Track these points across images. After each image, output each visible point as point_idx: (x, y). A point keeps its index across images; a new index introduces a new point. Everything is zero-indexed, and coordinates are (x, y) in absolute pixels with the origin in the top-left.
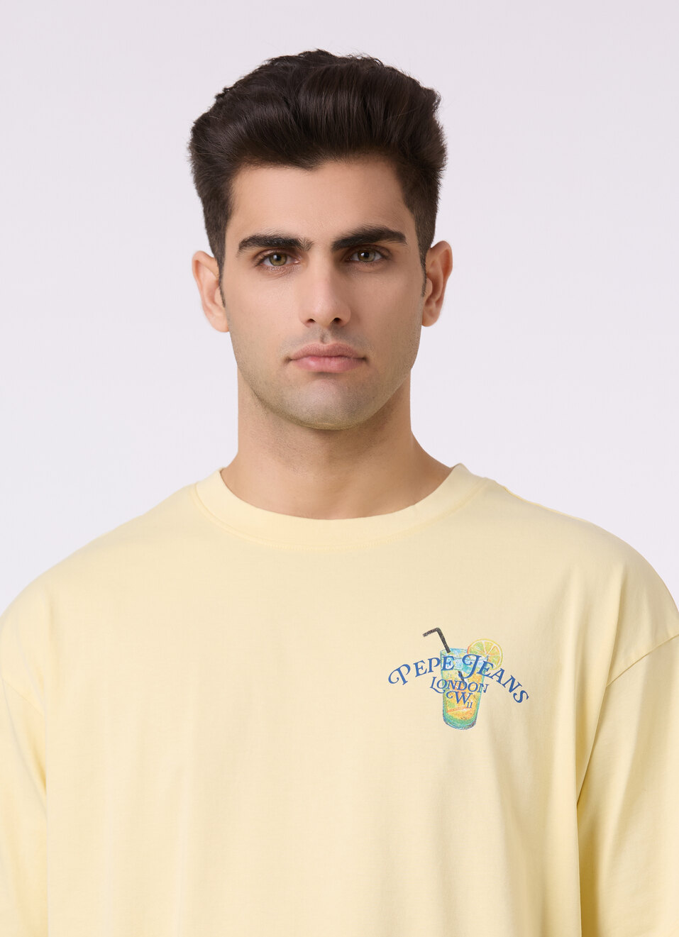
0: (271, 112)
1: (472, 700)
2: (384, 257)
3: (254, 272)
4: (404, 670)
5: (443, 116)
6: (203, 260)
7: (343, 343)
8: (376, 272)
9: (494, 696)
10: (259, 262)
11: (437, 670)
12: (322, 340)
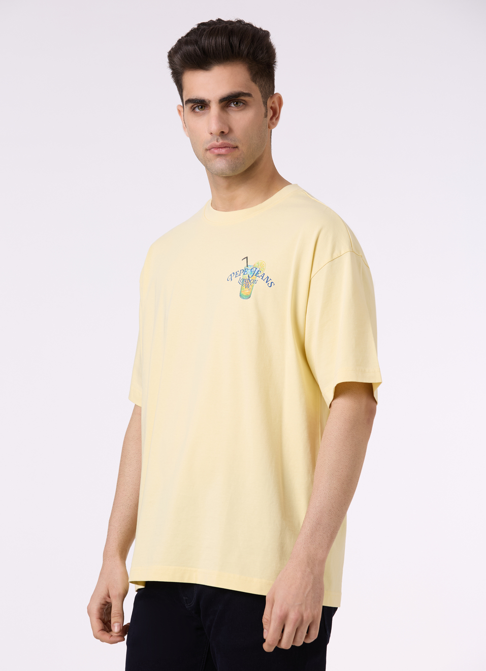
1: (251, 287)
2: (244, 104)
3: (192, 113)
10: (193, 110)
11: (242, 274)
12: (217, 141)
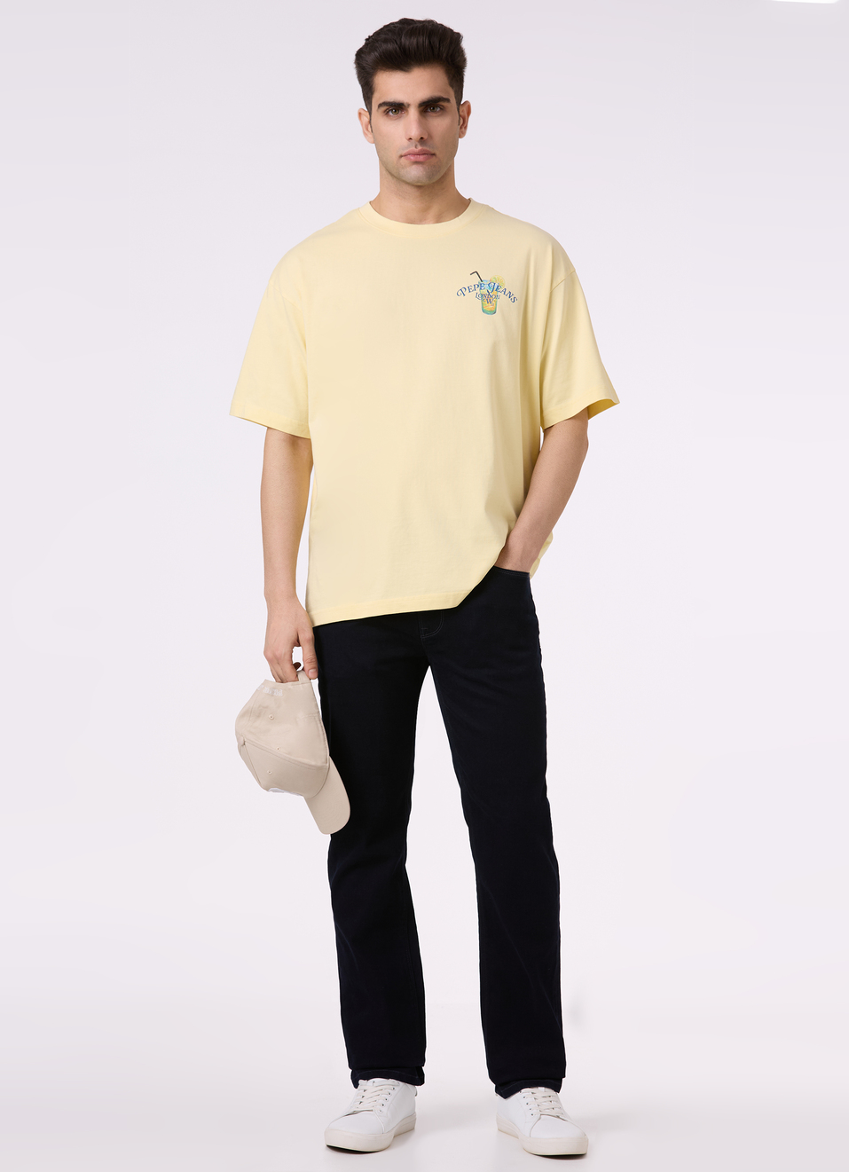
0: (390, 46)
1: (494, 302)
2: (441, 109)
3: (385, 117)
4: (463, 290)
5: (465, 44)
6: (362, 112)
7: (425, 148)
8: (439, 116)
9: (503, 300)
10: (386, 113)
11: (478, 289)
12: (416, 147)
